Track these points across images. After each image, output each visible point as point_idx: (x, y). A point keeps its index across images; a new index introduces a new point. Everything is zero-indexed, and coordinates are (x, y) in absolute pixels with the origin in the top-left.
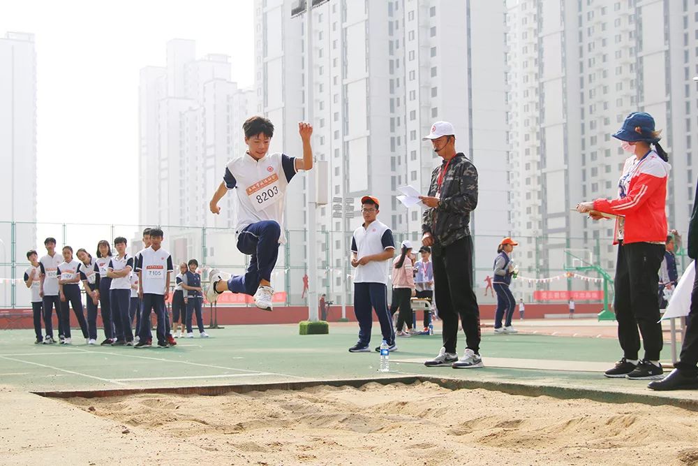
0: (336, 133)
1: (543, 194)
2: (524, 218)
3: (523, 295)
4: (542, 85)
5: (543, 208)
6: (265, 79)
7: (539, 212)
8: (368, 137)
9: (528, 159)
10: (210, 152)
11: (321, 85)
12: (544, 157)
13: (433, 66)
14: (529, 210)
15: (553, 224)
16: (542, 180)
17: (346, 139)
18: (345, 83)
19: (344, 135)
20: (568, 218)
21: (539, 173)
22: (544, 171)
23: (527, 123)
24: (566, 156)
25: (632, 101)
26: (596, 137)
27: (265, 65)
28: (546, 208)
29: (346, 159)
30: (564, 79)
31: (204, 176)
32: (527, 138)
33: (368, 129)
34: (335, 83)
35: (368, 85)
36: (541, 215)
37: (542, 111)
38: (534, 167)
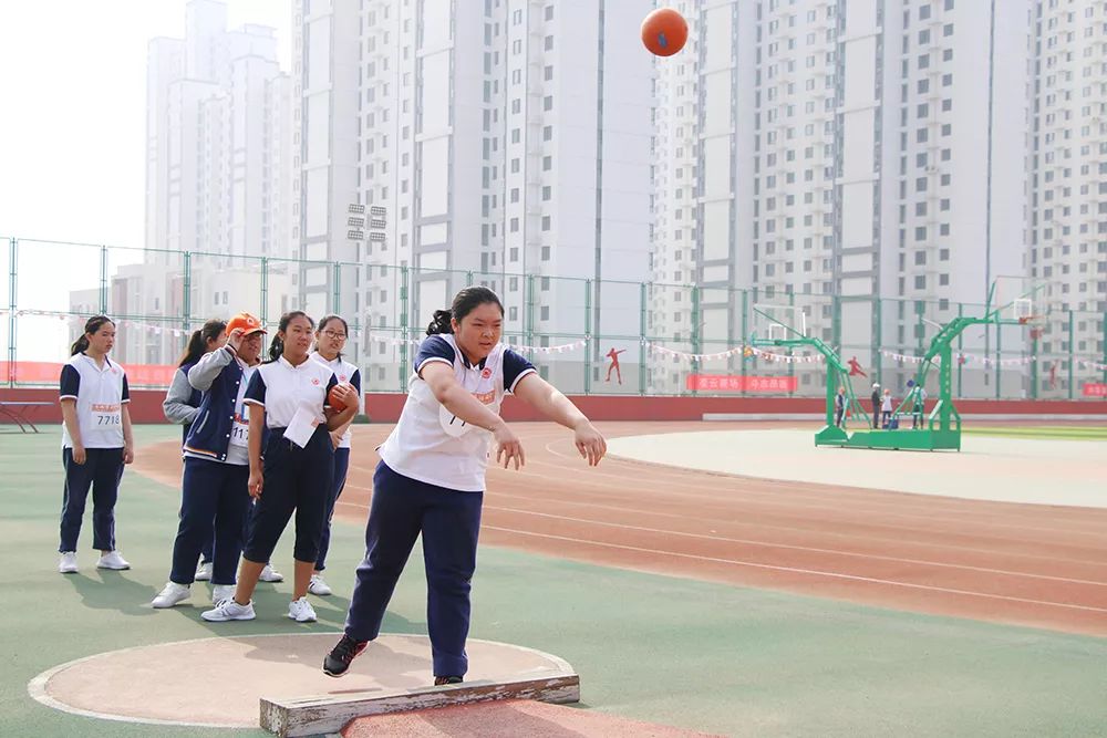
0: (406, 129)
1: (698, 234)
2: (672, 266)
3: (667, 372)
4: (702, 79)
5: (697, 254)
6: (306, 49)
7: (693, 258)
8: (451, 137)
9: (680, 183)
10: (239, 158)
11: (385, 60)
12: (702, 181)
13: (548, 35)
14: (678, 255)
15: (710, 275)
16: (698, 212)
17: (419, 138)
18: (419, 55)
19: (416, 132)
20: (732, 268)
21: (694, 203)
22: (701, 200)
23: (680, 132)
24: (733, 180)
25: (827, 106)
26: (775, 155)
27: (306, 27)
28: (702, 253)
29: (418, 169)
30: (735, 71)
31: (230, 193)
32: (679, 154)
33: (450, 125)
34: (406, 57)
35: (452, 59)
36: (694, 263)
37: (702, 117)
38: (688, 194)
